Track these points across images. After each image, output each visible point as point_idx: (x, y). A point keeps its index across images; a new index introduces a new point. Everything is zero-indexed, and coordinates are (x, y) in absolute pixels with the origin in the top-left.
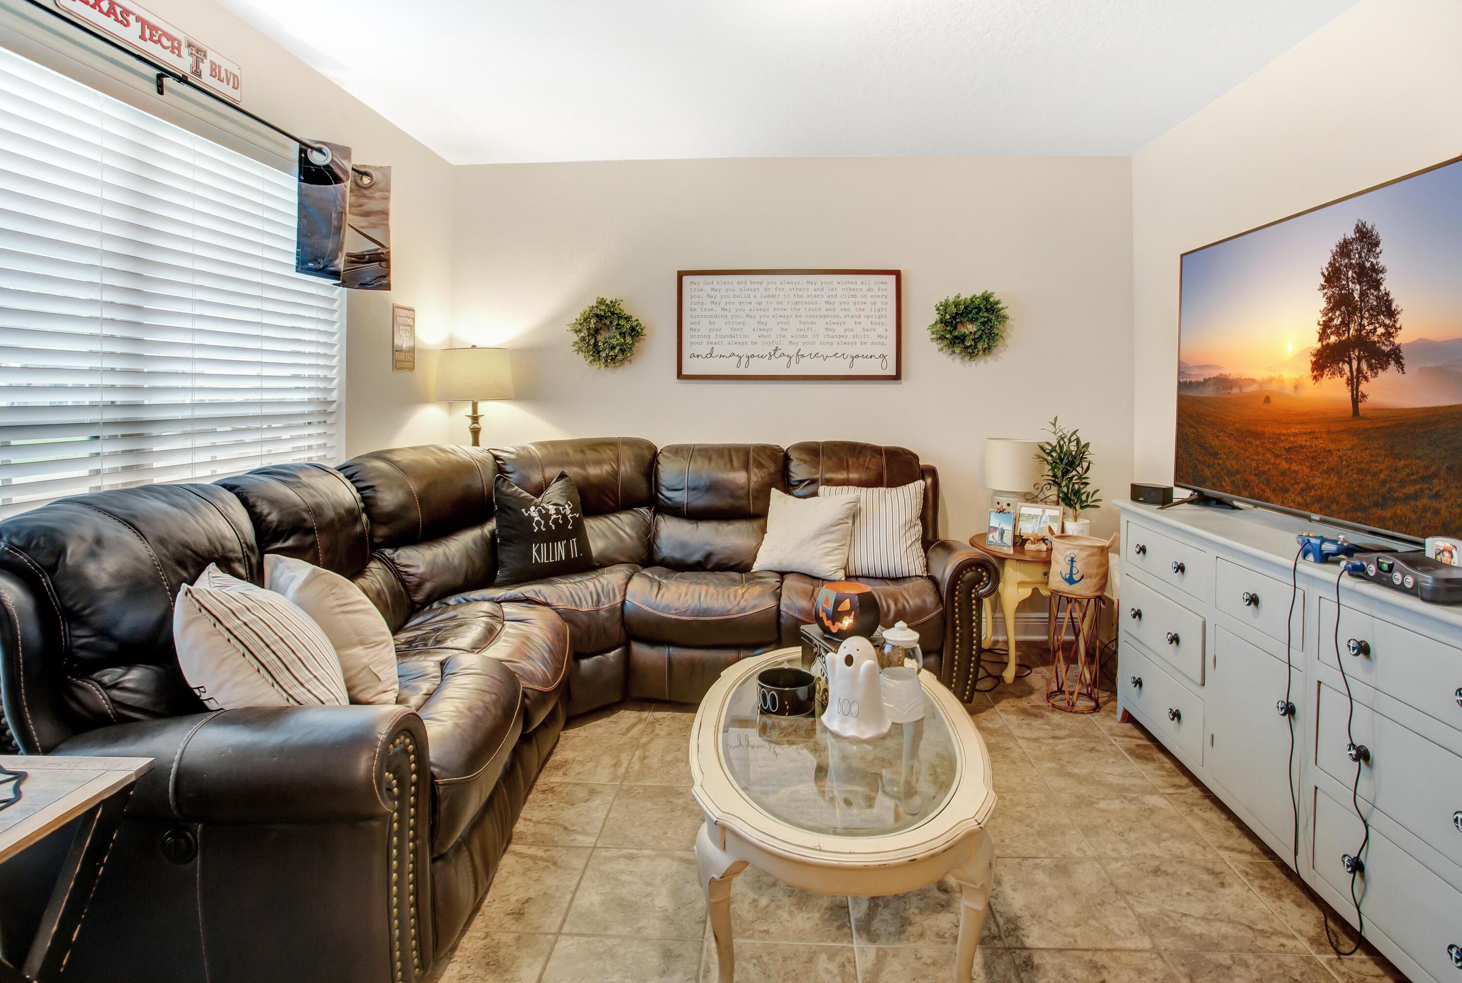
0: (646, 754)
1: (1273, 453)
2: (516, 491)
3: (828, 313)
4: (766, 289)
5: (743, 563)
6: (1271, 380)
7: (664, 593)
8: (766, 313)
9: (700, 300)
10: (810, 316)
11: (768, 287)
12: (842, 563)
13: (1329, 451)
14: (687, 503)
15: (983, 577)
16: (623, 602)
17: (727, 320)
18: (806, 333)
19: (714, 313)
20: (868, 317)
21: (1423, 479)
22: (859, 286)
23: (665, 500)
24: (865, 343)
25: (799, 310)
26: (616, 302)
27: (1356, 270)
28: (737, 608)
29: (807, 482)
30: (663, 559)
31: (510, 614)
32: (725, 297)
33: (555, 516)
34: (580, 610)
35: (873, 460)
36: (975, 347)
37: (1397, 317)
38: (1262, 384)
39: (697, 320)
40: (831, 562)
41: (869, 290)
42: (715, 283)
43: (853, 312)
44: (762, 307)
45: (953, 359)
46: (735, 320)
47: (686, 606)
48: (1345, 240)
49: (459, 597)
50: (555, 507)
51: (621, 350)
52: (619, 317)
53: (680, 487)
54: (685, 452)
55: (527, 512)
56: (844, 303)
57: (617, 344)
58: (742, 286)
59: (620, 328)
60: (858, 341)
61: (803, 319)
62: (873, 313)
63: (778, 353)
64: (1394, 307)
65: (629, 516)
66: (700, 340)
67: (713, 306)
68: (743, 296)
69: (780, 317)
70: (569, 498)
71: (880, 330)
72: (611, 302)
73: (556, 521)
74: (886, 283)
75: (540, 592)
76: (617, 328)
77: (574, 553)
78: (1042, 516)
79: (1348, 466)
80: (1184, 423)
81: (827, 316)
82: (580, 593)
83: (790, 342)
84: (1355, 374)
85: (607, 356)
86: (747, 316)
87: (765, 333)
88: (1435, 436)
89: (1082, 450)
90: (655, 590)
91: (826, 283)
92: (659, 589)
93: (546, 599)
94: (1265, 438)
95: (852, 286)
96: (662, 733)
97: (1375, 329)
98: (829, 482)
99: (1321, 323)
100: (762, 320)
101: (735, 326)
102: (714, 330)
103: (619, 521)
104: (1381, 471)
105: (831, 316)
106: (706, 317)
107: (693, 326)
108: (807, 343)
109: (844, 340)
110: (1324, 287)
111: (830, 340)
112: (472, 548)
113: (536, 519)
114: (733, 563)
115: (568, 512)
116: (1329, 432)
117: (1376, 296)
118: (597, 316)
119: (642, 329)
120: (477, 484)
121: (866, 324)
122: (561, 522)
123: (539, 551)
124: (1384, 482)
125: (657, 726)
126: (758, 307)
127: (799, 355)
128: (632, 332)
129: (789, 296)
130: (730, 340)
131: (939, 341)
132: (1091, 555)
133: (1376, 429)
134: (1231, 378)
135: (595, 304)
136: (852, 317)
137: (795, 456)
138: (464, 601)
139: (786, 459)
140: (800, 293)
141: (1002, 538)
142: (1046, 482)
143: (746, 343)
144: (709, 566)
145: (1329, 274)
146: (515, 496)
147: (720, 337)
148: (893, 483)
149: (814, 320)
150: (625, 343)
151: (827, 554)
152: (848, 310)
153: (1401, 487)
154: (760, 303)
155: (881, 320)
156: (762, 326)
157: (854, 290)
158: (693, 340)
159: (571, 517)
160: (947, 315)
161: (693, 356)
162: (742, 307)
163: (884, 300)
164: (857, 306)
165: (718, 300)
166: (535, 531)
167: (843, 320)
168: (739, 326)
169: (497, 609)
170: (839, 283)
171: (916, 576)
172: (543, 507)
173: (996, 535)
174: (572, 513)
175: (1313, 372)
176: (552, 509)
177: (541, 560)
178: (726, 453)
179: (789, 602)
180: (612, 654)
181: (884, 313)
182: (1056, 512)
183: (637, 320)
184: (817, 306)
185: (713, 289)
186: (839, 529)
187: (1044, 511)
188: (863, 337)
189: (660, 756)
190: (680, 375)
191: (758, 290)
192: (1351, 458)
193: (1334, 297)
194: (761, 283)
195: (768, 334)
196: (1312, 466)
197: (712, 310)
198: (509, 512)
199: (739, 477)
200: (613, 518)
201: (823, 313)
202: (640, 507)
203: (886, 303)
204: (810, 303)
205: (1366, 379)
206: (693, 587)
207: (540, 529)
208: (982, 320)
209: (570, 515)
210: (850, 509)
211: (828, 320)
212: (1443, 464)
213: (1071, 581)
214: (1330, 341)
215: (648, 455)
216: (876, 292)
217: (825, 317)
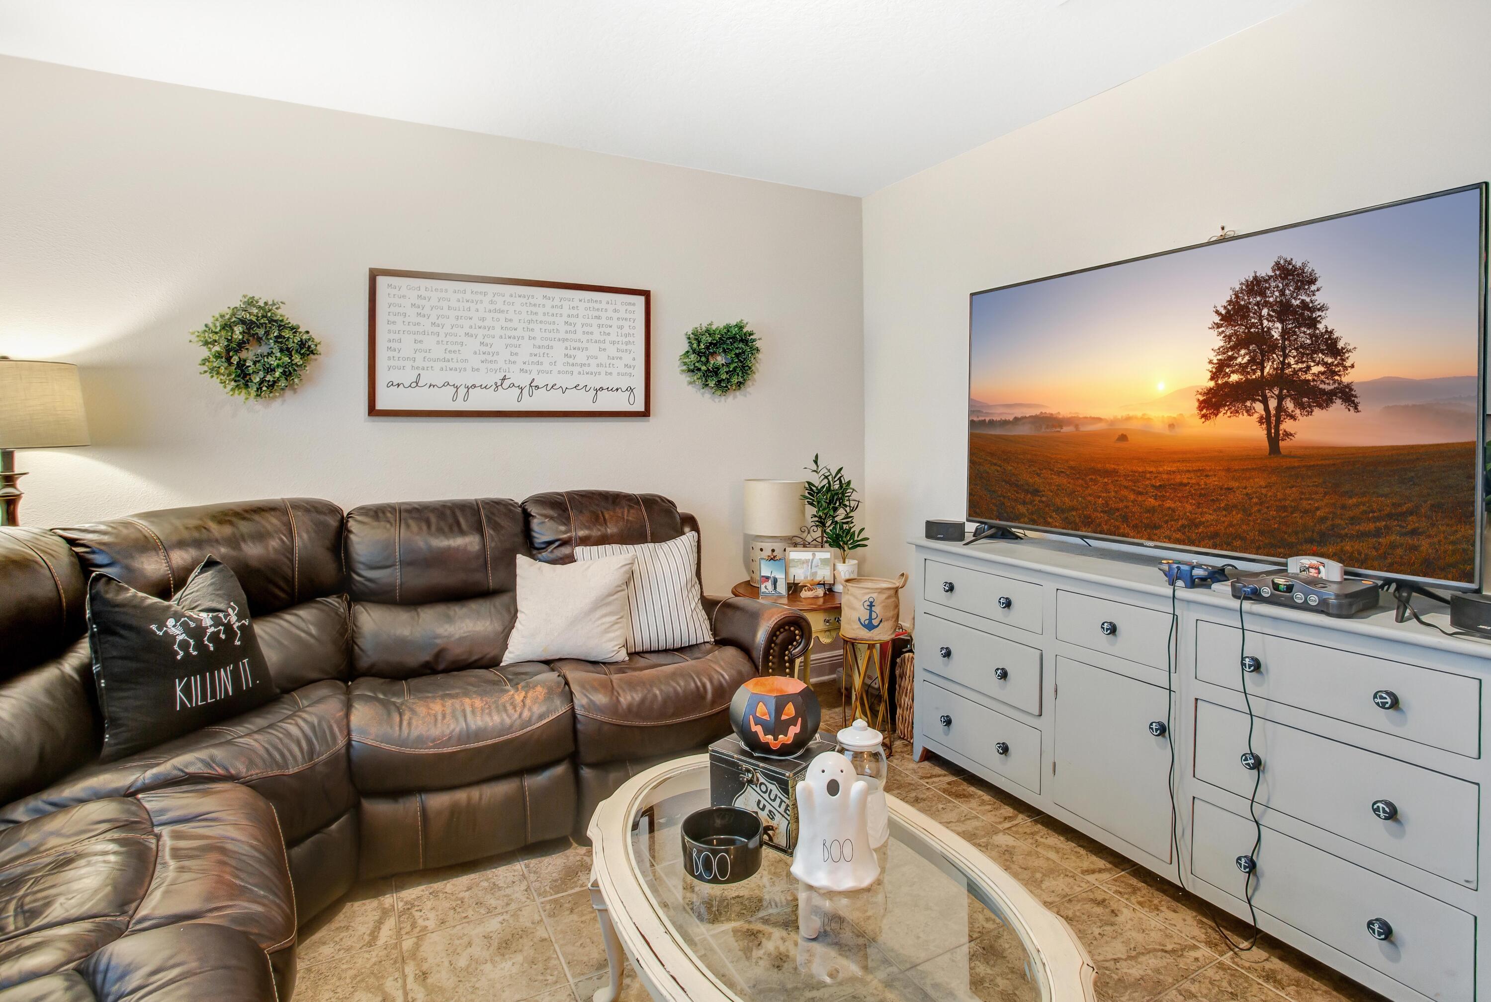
0: (424, 968)
1: (1134, 490)
2: (135, 596)
3: (569, 336)
4: (492, 302)
5: (489, 656)
6: (1128, 419)
7: (410, 719)
8: (491, 332)
9: (401, 310)
10: (546, 339)
11: (494, 299)
12: (621, 641)
13: (1229, 489)
14: (401, 585)
15: (796, 635)
16: (349, 745)
17: (440, 339)
18: (541, 359)
19: (421, 329)
20: (614, 343)
21: (1390, 516)
22: (604, 305)
23: (367, 583)
24: (611, 374)
25: (532, 330)
26: (274, 304)
27: (1275, 308)
28: (518, 722)
29: (557, 544)
30: (372, 666)
31: (162, 811)
32: (437, 307)
33: (212, 629)
34: (287, 772)
35: (632, 511)
36: (728, 380)
37: (1347, 355)
38: (1113, 422)
39: (397, 336)
40: (611, 640)
41: (615, 311)
42: (422, 289)
43: (596, 336)
44: (486, 323)
45: (703, 394)
46: (449, 339)
47: (448, 732)
48: (1255, 278)
49: (37, 802)
50: (211, 615)
51: (284, 373)
52: (280, 326)
53: (389, 563)
54: (389, 515)
55: (160, 629)
56: (587, 325)
57: (278, 366)
58: (460, 296)
59: (281, 343)
60: (602, 370)
61: (538, 342)
62: (620, 339)
63: (506, 384)
64: (1340, 345)
65: (314, 611)
66: (401, 363)
67: (420, 320)
68: (462, 309)
69: (510, 338)
70: (230, 597)
71: (627, 358)
72: (266, 303)
73: (214, 637)
74: (634, 304)
75: (214, 762)
76: (276, 342)
77: (247, 681)
78: (813, 560)
79: (1261, 504)
80: (982, 461)
81: (567, 340)
82: (280, 746)
83: (522, 370)
84: (1273, 412)
85: (262, 381)
86: (467, 334)
87: (489, 358)
88: (1413, 474)
89: (845, 487)
90: (397, 718)
91: (565, 299)
92: (401, 715)
93: (227, 770)
94: (1119, 476)
95: (597, 306)
96: (431, 924)
97: (1309, 368)
98: (585, 541)
99: (1215, 361)
100: (487, 340)
101: (450, 347)
102: (421, 351)
103: (300, 620)
104: (1318, 509)
105: (572, 340)
106: (409, 332)
107: (390, 345)
108: (543, 372)
109: (586, 369)
110: (1219, 326)
111: (570, 368)
112: (47, 706)
113: (179, 638)
114: (475, 658)
115: (234, 619)
116: (1228, 470)
117: (1309, 334)
118: (242, 321)
119: (316, 346)
120: (43, 589)
121: (612, 350)
122: (223, 636)
123: (187, 690)
124: (1323, 520)
125: (417, 915)
126: (481, 324)
127: (533, 386)
128: (302, 348)
129: (520, 313)
130: (443, 364)
131: (690, 374)
132: (889, 597)
133: (1309, 467)
134: (1060, 417)
135: (238, 304)
136: (596, 342)
137: (536, 511)
138: (49, 808)
139: (527, 516)
140: (534, 309)
141: (775, 588)
142: (813, 524)
143: (465, 369)
144: (441, 667)
145: (1228, 312)
146: (136, 606)
147: (430, 360)
148: (657, 538)
149: (551, 343)
150: (291, 364)
151: (606, 631)
152: (592, 333)
153: (1352, 524)
154: (483, 319)
155: (629, 347)
156: (484, 349)
157: (598, 310)
158: (392, 363)
159: (238, 627)
160: (702, 345)
161: (391, 384)
162: (460, 322)
163: (631, 323)
164: (602, 330)
165: (426, 311)
166: (179, 657)
167: (585, 345)
168: (456, 348)
169: (134, 808)
170: (580, 301)
171: (704, 643)
172: (190, 618)
173: (769, 585)
174: (238, 620)
175: (1201, 410)
176: (206, 619)
177: (191, 703)
178: (448, 512)
179: (584, 701)
180: (334, 826)
181: (631, 339)
182: (827, 554)
183: (307, 332)
184: (555, 327)
185: (419, 297)
186: (616, 599)
187: (814, 555)
188: (608, 366)
189: (447, 964)
190: (373, 411)
191: (481, 302)
192: (1266, 496)
193: (1238, 336)
194: (485, 294)
195: (494, 359)
196: (1199, 504)
197: (418, 324)
198: (122, 632)
199: (468, 542)
200: (288, 617)
201: (562, 335)
202: (327, 595)
203: (634, 328)
204: (546, 322)
205: (1293, 417)
206: (449, 703)
207: (187, 653)
208: (737, 351)
209: (238, 624)
210: (626, 572)
211: (567, 344)
212: (1425, 502)
213: (870, 626)
214: (1231, 380)
215: (333, 522)
216: (622, 314)
217: (564, 340)
